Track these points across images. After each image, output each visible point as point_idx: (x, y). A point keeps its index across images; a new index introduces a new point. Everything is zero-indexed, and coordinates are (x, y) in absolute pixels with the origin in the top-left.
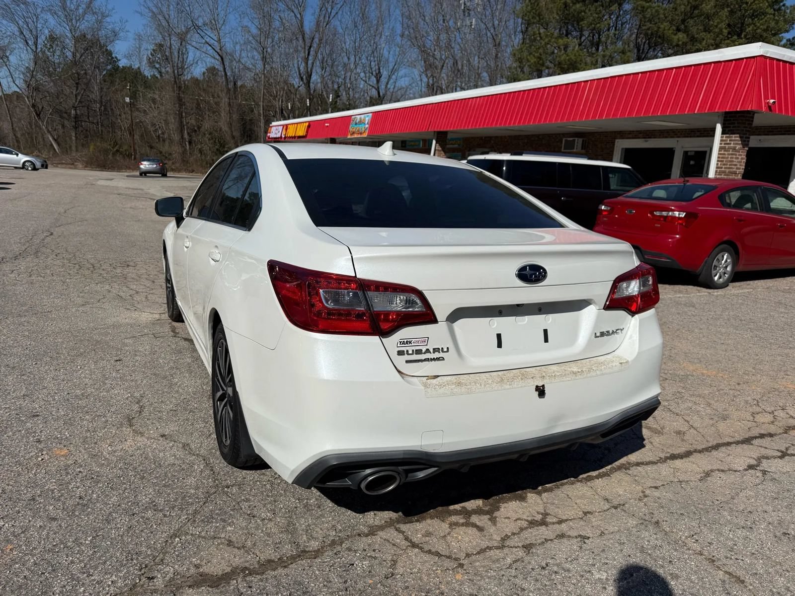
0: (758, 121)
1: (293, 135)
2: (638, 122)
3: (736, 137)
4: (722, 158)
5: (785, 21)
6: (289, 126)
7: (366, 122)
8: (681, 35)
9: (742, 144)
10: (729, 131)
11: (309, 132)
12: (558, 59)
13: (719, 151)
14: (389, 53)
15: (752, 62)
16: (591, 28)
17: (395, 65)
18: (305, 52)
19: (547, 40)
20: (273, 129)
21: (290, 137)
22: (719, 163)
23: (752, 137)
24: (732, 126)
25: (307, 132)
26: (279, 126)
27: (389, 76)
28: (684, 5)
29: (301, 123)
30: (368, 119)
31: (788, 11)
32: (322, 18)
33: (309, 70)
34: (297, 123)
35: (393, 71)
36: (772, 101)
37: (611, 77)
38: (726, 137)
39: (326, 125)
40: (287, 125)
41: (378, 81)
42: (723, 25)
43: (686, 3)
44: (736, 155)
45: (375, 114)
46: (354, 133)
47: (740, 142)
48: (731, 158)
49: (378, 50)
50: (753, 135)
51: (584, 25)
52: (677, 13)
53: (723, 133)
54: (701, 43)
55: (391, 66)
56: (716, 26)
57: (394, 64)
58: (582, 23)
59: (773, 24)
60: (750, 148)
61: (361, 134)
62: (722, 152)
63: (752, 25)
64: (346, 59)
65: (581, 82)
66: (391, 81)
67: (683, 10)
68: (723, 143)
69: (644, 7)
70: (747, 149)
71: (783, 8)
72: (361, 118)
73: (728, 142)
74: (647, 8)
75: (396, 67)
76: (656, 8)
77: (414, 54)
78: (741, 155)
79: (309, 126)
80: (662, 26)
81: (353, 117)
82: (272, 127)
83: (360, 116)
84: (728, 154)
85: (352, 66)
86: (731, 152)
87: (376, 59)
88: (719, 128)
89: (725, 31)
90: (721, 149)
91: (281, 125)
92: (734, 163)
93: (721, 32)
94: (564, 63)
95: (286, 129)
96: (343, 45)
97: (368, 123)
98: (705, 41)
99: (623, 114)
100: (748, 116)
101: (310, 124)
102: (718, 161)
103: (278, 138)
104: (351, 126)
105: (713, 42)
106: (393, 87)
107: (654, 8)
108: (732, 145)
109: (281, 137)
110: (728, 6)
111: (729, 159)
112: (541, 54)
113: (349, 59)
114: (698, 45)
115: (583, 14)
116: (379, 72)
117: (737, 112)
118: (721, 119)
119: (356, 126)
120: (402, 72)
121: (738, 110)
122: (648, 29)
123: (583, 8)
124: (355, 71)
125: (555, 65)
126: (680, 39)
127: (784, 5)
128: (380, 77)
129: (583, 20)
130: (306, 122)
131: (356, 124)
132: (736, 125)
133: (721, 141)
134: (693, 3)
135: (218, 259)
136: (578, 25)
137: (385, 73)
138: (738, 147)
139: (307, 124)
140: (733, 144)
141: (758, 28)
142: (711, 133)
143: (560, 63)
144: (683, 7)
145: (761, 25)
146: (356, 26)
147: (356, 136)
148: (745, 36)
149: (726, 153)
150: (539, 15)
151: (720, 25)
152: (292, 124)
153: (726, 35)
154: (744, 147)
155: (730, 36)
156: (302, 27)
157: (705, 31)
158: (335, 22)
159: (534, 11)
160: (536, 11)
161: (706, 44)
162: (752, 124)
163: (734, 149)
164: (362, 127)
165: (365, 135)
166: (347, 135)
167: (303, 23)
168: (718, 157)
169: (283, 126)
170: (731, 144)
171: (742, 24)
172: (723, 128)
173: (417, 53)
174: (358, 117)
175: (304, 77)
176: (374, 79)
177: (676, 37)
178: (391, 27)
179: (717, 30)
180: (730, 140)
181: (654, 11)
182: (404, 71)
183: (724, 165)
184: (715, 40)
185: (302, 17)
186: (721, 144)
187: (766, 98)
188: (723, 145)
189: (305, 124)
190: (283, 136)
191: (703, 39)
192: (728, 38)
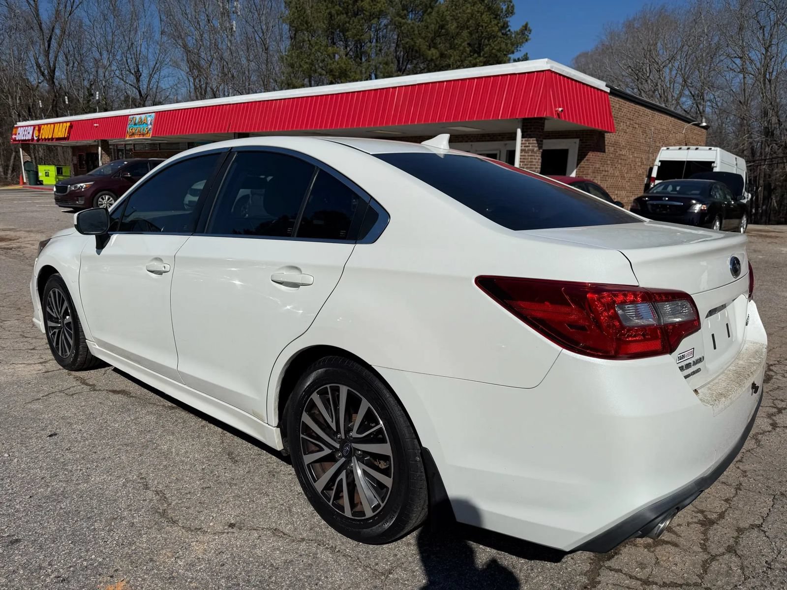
0: (548, 126)
1: (50, 137)
2: (443, 127)
3: (533, 141)
4: (524, 159)
5: (512, 44)
6: (43, 126)
7: (149, 123)
8: (433, 51)
9: (538, 146)
10: (527, 135)
11: (72, 133)
12: (329, 67)
13: (521, 153)
14: (149, 52)
15: (542, 75)
16: (356, 39)
17: (156, 63)
18: (44, 44)
19: (316, 47)
20: (20, 130)
21: (45, 139)
22: (522, 164)
23: (544, 141)
24: (529, 130)
25: (69, 132)
26: (28, 126)
27: (151, 75)
28: (434, 24)
29: (60, 123)
30: (150, 119)
31: (513, 36)
32: (61, 7)
33: (52, 65)
34: (54, 124)
35: (155, 70)
36: (560, 109)
37: (419, 84)
38: (525, 141)
39: (95, 125)
40: (39, 126)
41: (138, 80)
42: (465, 44)
43: (435, 23)
44: (534, 156)
45: (158, 113)
46: (133, 134)
47: (537, 145)
48: (531, 159)
49: (134, 46)
50: (545, 139)
51: (349, 36)
52: (428, 30)
53: (523, 137)
54: (450, 59)
55: (152, 64)
56: (461, 45)
57: (154, 63)
58: (347, 33)
59: (503, 46)
60: (544, 150)
61: (143, 135)
62: (523, 154)
63: (489, 46)
64: (97, 56)
65: (390, 88)
66: (153, 80)
67: (433, 28)
68: (523, 145)
69: (400, 23)
70: (541, 150)
71: (508, 33)
72: (140, 118)
73: (527, 145)
74: (404, 24)
75: (157, 66)
76: (412, 25)
77: (178, 53)
78: (537, 156)
79: (71, 127)
80: (418, 42)
81: (130, 117)
82: (17, 127)
83: (139, 116)
84: (528, 156)
85: (105, 62)
86: (530, 154)
87: (133, 56)
88: (519, 132)
89: (468, 50)
90: (522, 151)
91: (30, 126)
92: (533, 163)
93: (464, 51)
94: (335, 70)
95: (39, 130)
96: (93, 39)
97: (151, 124)
98: (453, 57)
99: (433, 120)
100: (541, 121)
101: (72, 124)
102: (520, 162)
103: (29, 140)
104: (128, 127)
105: (459, 58)
106: (155, 86)
107: (409, 24)
108: (531, 148)
109: (33, 139)
110: (468, 28)
111: (529, 160)
112: (312, 60)
113: (101, 54)
114: (448, 60)
115: (348, 25)
116: (138, 70)
117: (535, 118)
118: (520, 124)
119: (135, 127)
120: (164, 72)
121: (535, 116)
122: (407, 43)
123: (347, 20)
124: (109, 68)
125: (327, 72)
126: (434, 54)
127: (509, 30)
128: (140, 76)
129: (348, 31)
130: (66, 122)
131: (135, 124)
132: (532, 130)
133: (522, 144)
134: (441, 23)
135: (311, 283)
136: (344, 35)
137: (145, 73)
138: (536, 149)
139: (68, 124)
140: (532, 146)
141: (493, 49)
142: (513, 137)
143: (331, 71)
144: (433, 25)
145: (495, 46)
146: (105, 19)
147: (136, 137)
148: (484, 55)
149: (527, 154)
150: (307, 23)
151: (463, 44)
152: (47, 124)
153: (469, 52)
154: (539, 149)
155: (472, 54)
156: (38, 15)
157: (451, 48)
158: (79, 13)
159: (302, 18)
160: (304, 18)
161: (454, 60)
162: (543, 129)
163: (533, 151)
164: (143, 128)
165: (149, 136)
166: (125, 136)
167: (38, 11)
168: (521, 159)
169: (34, 126)
170: (529, 146)
171: (480, 44)
172: (523, 132)
173: (181, 52)
174: (138, 117)
175: (46, 72)
176: (132, 77)
177: (430, 53)
178: (147, 23)
179: (461, 48)
180: (529, 143)
181: (409, 27)
182: (167, 70)
183: (525, 165)
184: (461, 57)
185: (36, 5)
186: (521, 147)
187: (556, 107)
188: (523, 148)
189: (65, 124)
190: (35, 138)
191: (451, 56)
192: (471, 56)
